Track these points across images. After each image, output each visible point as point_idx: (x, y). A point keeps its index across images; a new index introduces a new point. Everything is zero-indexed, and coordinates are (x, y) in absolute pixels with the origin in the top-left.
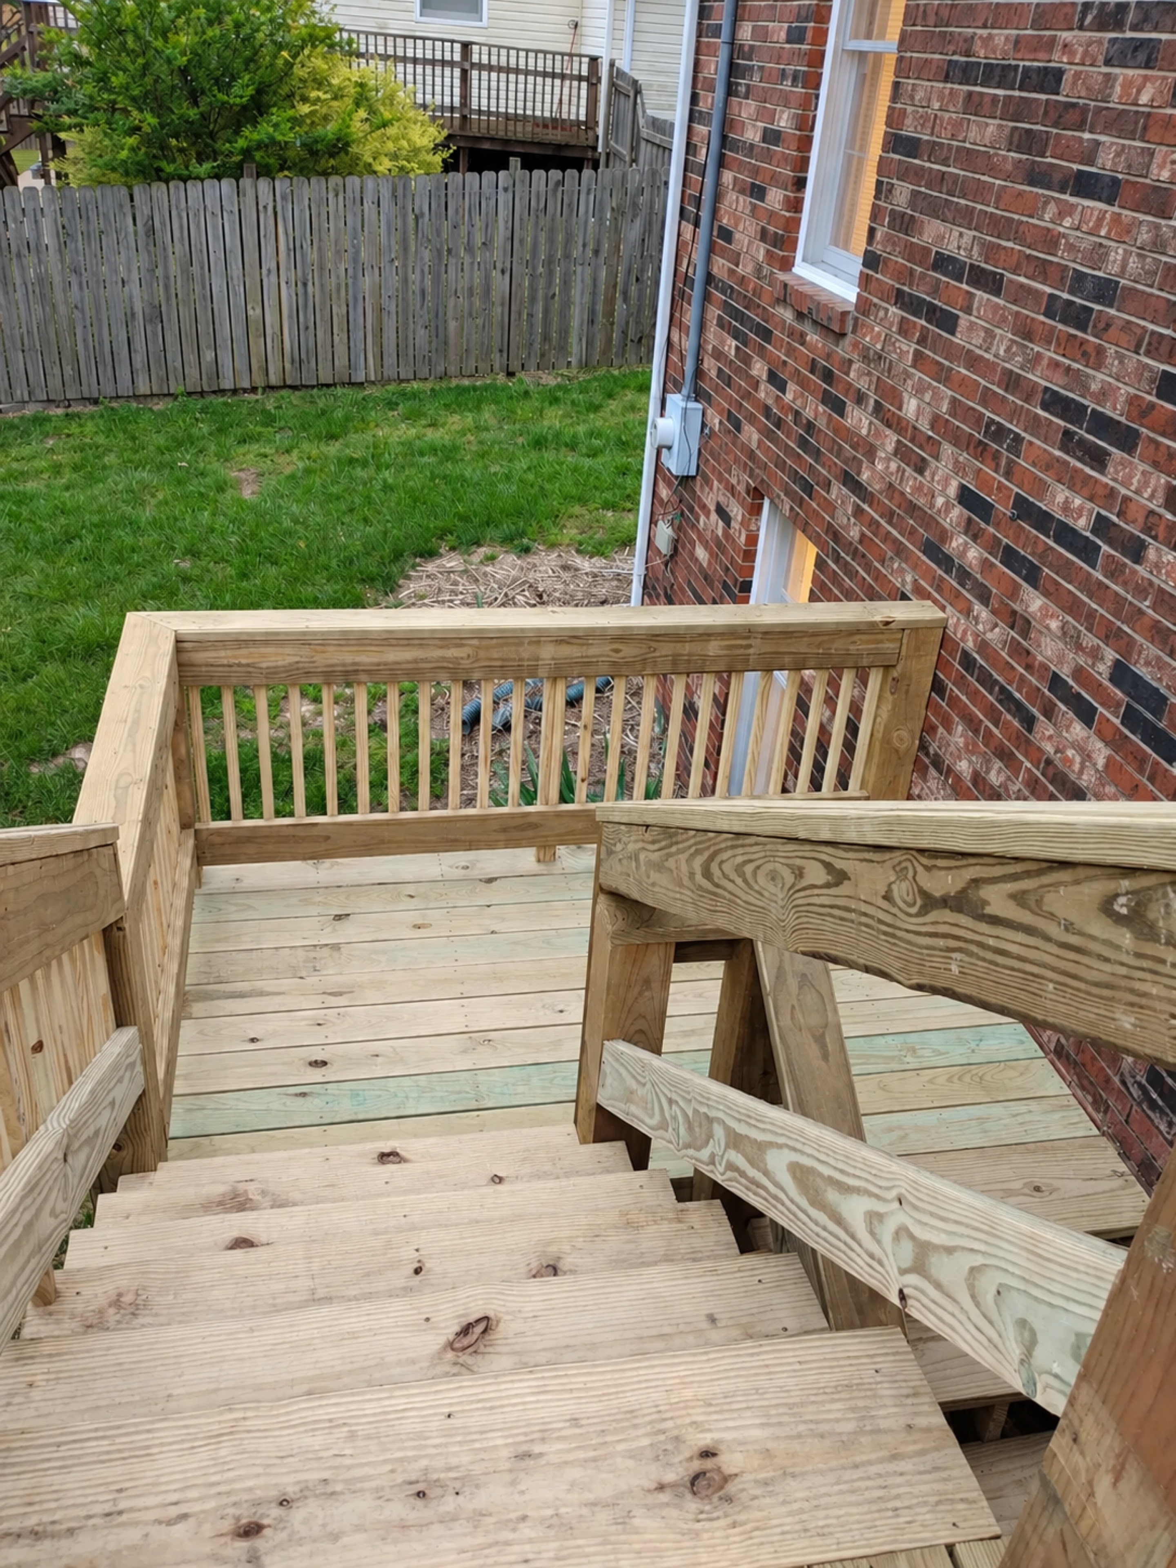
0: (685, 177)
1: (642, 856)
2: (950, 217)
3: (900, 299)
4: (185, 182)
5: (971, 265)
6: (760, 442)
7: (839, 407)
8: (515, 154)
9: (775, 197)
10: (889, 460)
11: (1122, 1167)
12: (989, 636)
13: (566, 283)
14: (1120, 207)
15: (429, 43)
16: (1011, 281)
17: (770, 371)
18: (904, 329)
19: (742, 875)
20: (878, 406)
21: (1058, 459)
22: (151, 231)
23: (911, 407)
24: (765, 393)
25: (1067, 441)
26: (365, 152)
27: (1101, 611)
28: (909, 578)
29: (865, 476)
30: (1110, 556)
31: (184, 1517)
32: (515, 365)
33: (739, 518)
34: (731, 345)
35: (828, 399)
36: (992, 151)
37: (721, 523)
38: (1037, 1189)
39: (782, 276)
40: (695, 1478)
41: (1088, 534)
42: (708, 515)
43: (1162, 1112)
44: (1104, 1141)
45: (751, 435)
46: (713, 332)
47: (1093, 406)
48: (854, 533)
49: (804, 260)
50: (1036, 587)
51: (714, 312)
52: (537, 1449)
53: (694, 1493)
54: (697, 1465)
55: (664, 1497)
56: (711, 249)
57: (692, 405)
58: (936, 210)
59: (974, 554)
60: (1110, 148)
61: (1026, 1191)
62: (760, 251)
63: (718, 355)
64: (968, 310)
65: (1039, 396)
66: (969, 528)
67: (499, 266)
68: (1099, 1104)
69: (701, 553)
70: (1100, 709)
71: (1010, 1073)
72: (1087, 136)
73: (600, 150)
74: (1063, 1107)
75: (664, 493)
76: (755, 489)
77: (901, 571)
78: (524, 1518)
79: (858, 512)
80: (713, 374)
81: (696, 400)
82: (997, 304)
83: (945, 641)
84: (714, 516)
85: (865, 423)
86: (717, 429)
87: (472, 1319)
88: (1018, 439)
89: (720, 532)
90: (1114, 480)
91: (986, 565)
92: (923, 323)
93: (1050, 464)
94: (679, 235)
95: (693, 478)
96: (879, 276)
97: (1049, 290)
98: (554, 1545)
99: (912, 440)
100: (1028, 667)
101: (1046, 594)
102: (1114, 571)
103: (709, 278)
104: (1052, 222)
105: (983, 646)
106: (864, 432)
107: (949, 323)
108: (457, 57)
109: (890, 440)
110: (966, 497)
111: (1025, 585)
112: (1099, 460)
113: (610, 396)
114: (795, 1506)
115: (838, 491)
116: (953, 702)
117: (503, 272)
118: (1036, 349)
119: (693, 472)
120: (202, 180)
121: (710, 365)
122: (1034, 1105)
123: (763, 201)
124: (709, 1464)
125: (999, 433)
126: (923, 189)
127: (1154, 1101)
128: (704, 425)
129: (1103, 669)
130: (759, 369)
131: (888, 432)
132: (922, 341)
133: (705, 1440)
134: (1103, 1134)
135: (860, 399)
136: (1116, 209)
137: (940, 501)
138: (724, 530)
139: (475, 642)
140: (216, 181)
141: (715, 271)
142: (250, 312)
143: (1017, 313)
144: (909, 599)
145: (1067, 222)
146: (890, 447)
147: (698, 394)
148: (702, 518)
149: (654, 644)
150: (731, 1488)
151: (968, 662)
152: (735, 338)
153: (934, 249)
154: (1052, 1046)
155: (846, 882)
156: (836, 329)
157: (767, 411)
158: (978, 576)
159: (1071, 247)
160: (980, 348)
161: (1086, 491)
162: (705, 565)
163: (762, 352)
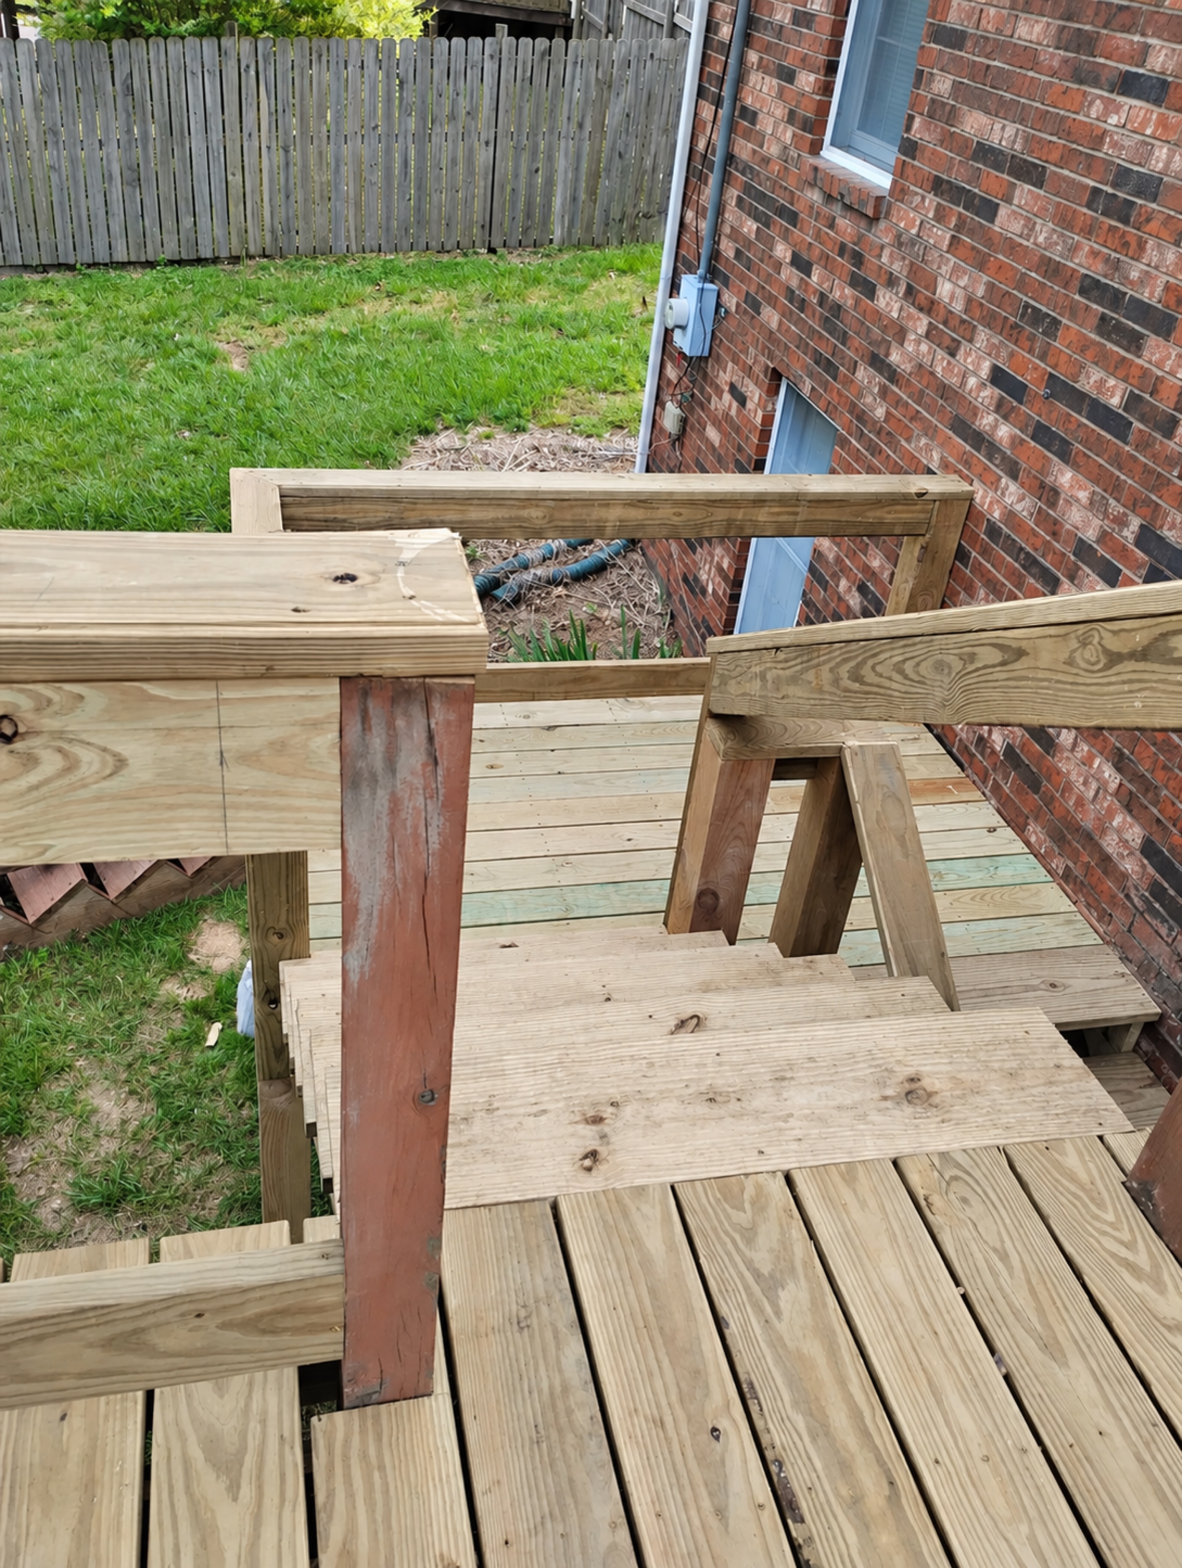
0: (704, 55)
1: (769, 676)
2: (993, 108)
3: (938, 186)
4: (166, 38)
5: (1013, 156)
6: (780, 323)
7: (870, 291)
8: (502, 21)
9: (807, 80)
10: (918, 342)
11: (1122, 968)
12: (1018, 507)
13: (550, 158)
14: (1167, 108)
16: (1055, 173)
17: (794, 253)
18: (940, 216)
19: (901, 672)
20: (910, 290)
21: (1093, 342)
22: (129, 90)
23: (944, 289)
24: (789, 276)
25: (1104, 326)
26: (350, 12)
27: (1130, 481)
28: (936, 456)
29: (895, 357)
30: (1140, 431)
31: (544, 1112)
32: (496, 242)
33: (756, 399)
34: (750, 226)
35: (855, 282)
36: (1039, 48)
37: (735, 404)
38: (1053, 985)
39: (812, 160)
40: (908, 1093)
41: (1120, 411)
42: (720, 394)
43: (1164, 921)
44: (1108, 949)
45: (771, 317)
46: (732, 214)
47: (1130, 292)
48: (880, 412)
49: (832, 144)
50: (1066, 462)
51: (733, 193)
52: (788, 1075)
53: (909, 1101)
54: (908, 1086)
55: (889, 1104)
56: (732, 127)
57: (708, 286)
58: (979, 102)
59: (1004, 432)
60: (1160, 51)
61: (1042, 986)
62: (788, 134)
63: (735, 236)
64: (1009, 200)
65: (1076, 284)
66: (1000, 407)
67: (483, 137)
68: (1105, 917)
69: (712, 434)
70: (1125, 571)
71: (1022, 894)
72: (1136, 38)
73: (573, 16)
74: (1069, 922)
75: (671, 373)
76: (774, 369)
77: (928, 449)
78: (791, 1115)
79: (884, 392)
80: (731, 254)
81: (712, 282)
82: (1039, 195)
83: (972, 512)
84: (727, 397)
85: (896, 306)
86: (733, 309)
87: (685, 1016)
88: (1056, 323)
89: (733, 412)
90: (1150, 362)
91: (1016, 442)
92: (961, 210)
93: (1084, 347)
94: (696, 114)
95: (706, 358)
96: (916, 163)
97: (1092, 183)
98: (817, 1131)
99: (945, 323)
100: (1055, 534)
101: (1076, 467)
102: (1144, 445)
103: (730, 158)
104: (1098, 119)
105: (1010, 516)
106: (895, 315)
107: (989, 210)
109: (922, 324)
110: (998, 377)
111: (1055, 459)
112: (1135, 342)
113: (594, 277)
114: (984, 1111)
115: (863, 374)
116: (978, 569)
117: (487, 143)
118: (1076, 237)
119: (706, 354)
120: (183, 38)
121: (728, 248)
122: (1045, 920)
123: (792, 83)
124: (914, 1086)
125: (1037, 317)
126: (965, 81)
127: (1158, 911)
128: (718, 305)
129: (1129, 533)
130: (782, 251)
131: (921, 315)
132: (959, 228)
133: (910, 1071)
134: (1108, 943)
135: (891, 281)
136: (1162, 110)
137: (972, 382)
138: (739, 412)
139: (552, 503)
140: (197, 40)
141: (736, 151)
142: (230, 178)
143: (1059, 203)
144: (935, 473)
145: (1113, 120)
146: (922, 329)
147: (713, 274)
148: (714, 398)
149: (711, 510)
150: (936, 1100)
151: (993, 531)
152: (756, 219)
153: (976, 139)
154: (1061, 872)
155: (1024, 658)
156: (870, 212)
157: (790, 294)
158: (1008, 452)
159: (1114, 145)
160: (1020, 236)
161: (1121, 373)
162: (717, 444)
163: (786, 236)
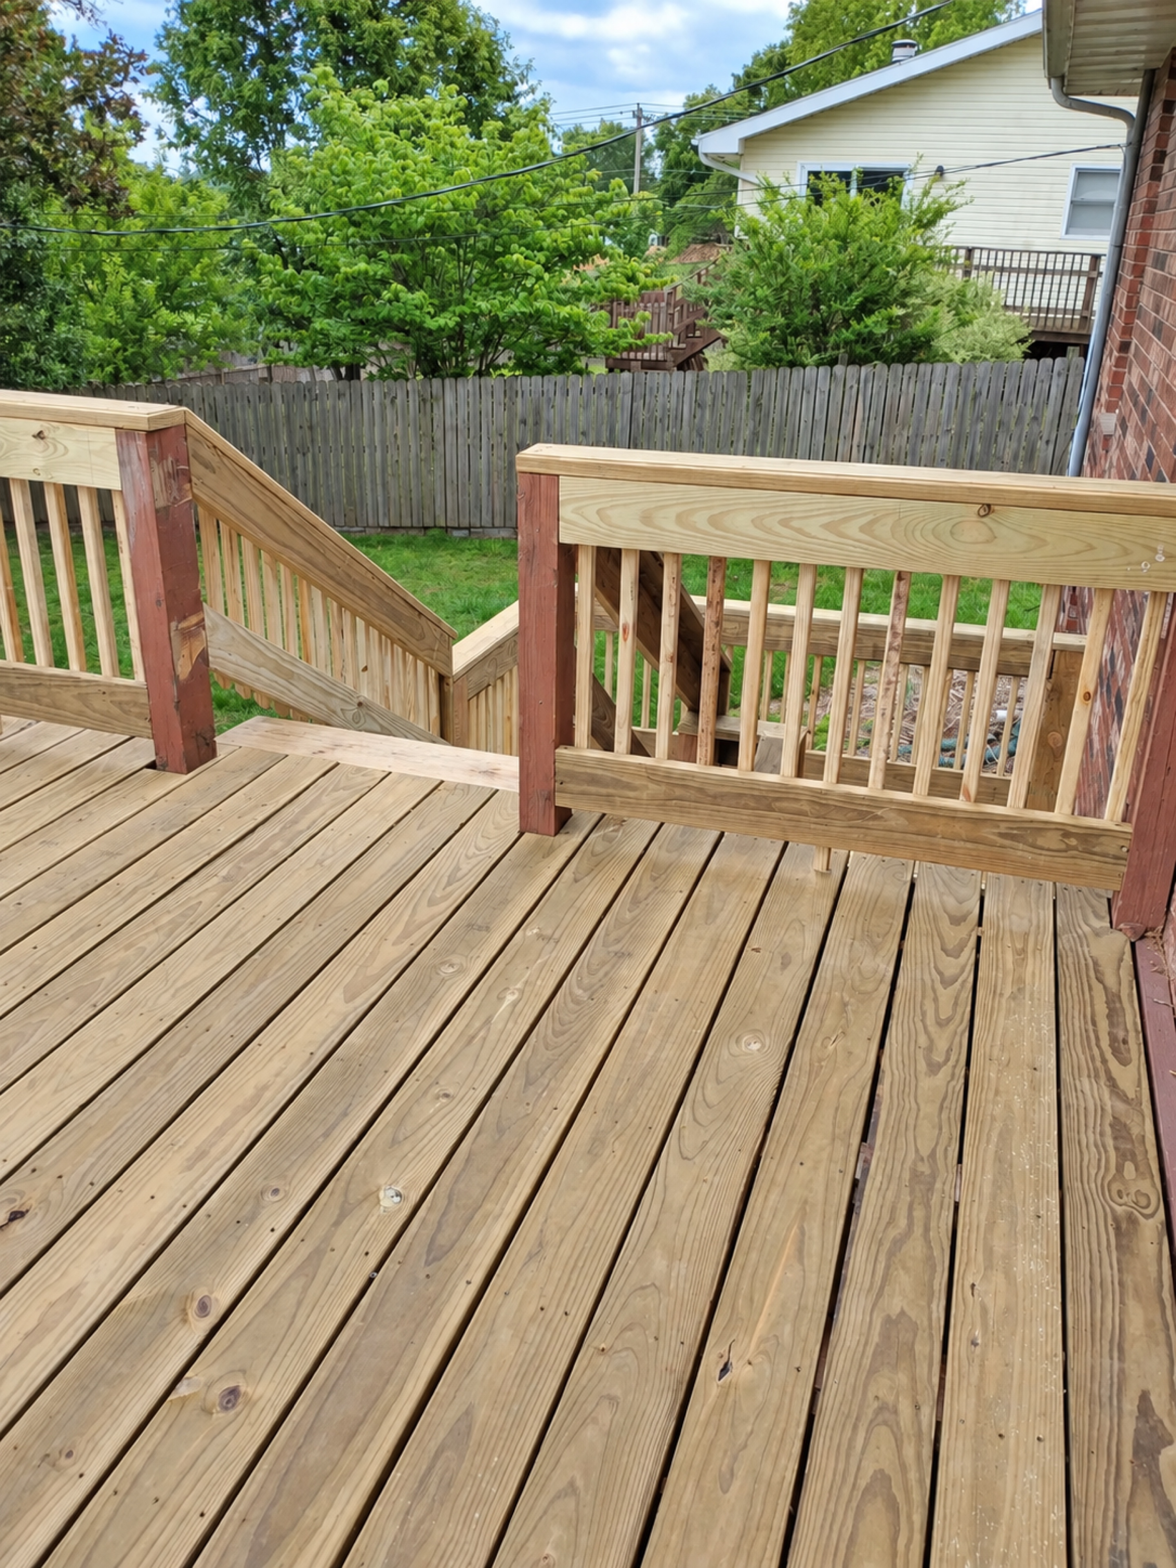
4: (792, 367)
15: (1060, 257)
22: (760, 405)
26: (942, 344)
67: (1045, 437)
108: (1086, 267)
117: (1048, 442)
120: (804, 367)
140: (815, 368)
